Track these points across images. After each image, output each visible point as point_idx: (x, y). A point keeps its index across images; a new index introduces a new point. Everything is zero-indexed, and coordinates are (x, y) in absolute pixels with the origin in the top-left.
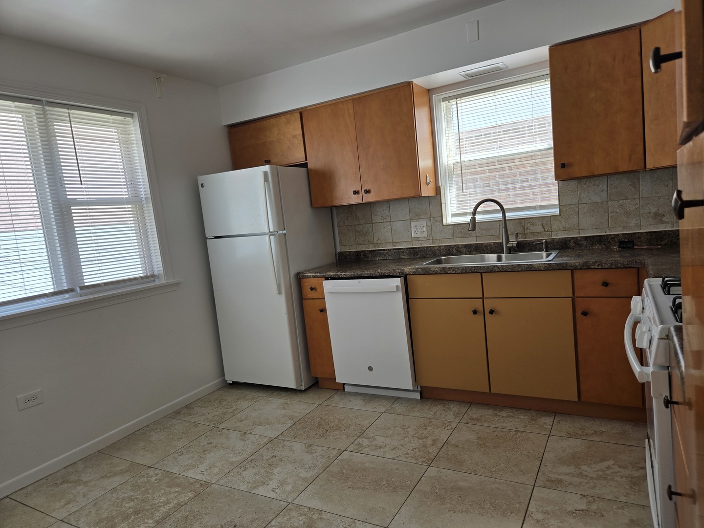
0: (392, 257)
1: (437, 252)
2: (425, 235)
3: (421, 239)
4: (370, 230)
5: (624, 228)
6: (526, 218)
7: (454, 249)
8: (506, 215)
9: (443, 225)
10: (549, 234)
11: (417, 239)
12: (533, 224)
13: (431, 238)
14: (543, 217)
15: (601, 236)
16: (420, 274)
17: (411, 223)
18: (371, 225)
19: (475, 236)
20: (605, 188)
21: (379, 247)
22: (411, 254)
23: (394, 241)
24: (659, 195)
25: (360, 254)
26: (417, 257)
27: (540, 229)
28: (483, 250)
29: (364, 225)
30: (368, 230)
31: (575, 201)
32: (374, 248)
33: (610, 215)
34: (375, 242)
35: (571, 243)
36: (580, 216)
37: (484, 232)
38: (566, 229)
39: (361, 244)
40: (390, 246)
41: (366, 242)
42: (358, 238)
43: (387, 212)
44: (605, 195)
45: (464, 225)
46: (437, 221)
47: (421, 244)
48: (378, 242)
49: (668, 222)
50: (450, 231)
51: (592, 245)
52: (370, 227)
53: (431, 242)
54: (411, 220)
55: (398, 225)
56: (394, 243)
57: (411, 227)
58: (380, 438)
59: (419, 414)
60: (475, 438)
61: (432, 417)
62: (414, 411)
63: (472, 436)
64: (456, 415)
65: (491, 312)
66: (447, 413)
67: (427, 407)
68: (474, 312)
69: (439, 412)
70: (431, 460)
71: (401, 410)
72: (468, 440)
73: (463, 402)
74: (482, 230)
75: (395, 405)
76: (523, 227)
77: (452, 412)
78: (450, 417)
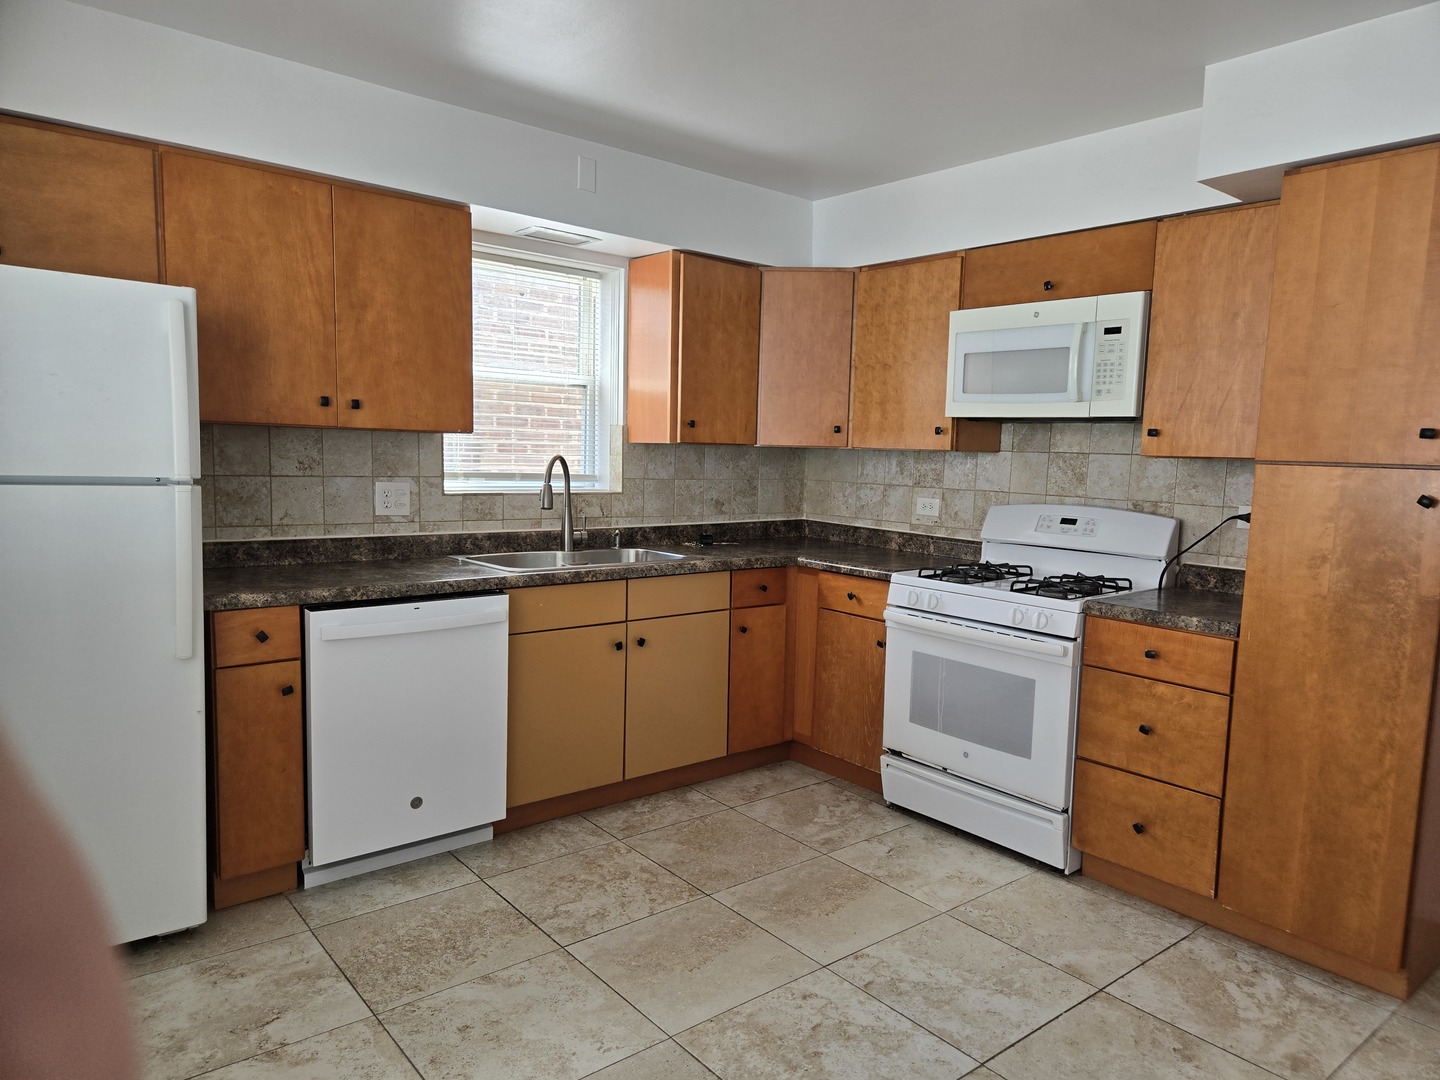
0: (327, 557)
1: (434, 548)
2: (406, 511)
3: (396, 519)
4: (264, 491)
6: (580, 494)
7: (469, 541)
8: (571, 484)
9: (444, 495)
11: (387, 520)
12: (589, 504)
13: (417, 519)
14: (602, 494)
15: (669, 526)
16: (538, 586)
17: (374, 484)
18: (268, 479)
19: (501, 518)
20: (673, 460)
21: (287, 534)
22: (375, 551)
23: (330, 520)
24: (721, 477)
25: (237, 549)
26: (391, 557)
27: (596, 512)
28: (519, 545)
29: (248, 480)
30: (257, 490)
31: (641, 474)
32: (275, 536)
33: (676, 498)
34: (276, 521)
35: (639, 537)
36: (646, 496)
37: (516, 512)
38: (629, 515)
39: (231, 526)
41: (248, 521)
42: (225, 509)
43: (315, 454)
44: (672, 470)
45: (482, 497)
46: (431, 485)
47: (394, 531)
48: (284, 522)
49: (726, 513)
50: (457, 507)
51: (660, 539)
52: (264, 485)
53: (417, 526)
54: (375, 477)
55: (344, 484)
56: (327, 529)
57: (374, 493)
58: (571, 907)
59: (542, 856)
60: (679, 846)
61: (572, 851)
62: (526, 856)
63: (671, 846)
64: (594, 833)
65: (641, 642)
66: (579, 836)
67: (530, 844)
68: (619, 646)
69: (562, 840)
70: (695, 889)
71: (501, 865)
72: (678, 852)
73: (564, 816)
74: (514, 508)
75: (474, 864)
76: (576, 507)
77: (581, 834)
78: (592, 839)
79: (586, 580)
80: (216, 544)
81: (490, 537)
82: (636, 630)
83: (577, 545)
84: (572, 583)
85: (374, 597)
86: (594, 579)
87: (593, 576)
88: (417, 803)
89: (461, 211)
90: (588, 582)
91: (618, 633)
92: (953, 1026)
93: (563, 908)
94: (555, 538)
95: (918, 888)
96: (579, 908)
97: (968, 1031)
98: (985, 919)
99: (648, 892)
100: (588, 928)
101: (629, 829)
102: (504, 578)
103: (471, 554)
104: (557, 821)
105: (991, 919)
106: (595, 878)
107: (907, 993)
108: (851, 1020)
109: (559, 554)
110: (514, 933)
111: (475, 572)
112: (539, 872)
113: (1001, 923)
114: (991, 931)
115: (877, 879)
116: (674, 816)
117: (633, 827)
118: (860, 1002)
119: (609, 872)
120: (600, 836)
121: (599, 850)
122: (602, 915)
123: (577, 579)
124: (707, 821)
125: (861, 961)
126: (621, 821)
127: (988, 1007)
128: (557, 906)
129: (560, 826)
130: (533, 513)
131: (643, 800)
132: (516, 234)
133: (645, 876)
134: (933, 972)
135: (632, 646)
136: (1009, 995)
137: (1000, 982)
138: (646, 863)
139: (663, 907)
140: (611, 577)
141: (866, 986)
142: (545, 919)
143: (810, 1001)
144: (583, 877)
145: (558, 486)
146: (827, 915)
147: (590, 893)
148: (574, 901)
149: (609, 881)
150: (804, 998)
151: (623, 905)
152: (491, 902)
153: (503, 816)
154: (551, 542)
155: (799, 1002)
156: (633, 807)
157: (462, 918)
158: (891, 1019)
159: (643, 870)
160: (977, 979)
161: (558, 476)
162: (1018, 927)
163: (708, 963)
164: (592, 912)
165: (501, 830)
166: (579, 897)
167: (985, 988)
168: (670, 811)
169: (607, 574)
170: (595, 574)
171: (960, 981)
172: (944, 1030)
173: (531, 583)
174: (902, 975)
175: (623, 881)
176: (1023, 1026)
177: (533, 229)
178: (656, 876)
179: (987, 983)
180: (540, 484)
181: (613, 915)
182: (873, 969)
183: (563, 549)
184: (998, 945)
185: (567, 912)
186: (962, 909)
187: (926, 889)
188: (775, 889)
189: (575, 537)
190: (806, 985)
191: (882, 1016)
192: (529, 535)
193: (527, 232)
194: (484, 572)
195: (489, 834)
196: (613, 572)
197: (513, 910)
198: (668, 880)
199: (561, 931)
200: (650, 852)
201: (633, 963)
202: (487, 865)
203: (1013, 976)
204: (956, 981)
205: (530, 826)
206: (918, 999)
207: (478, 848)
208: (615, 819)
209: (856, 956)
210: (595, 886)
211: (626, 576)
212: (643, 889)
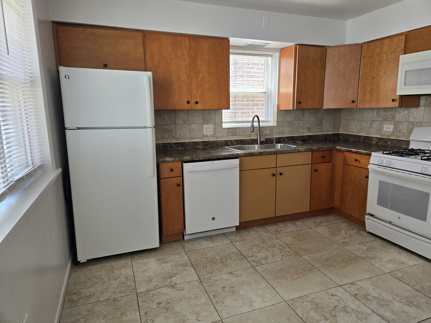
0: (191, 147)
1: (220, 144)
2: (212, 133)
3: (209, 136)
4: (174, 128)
5: (299, 133)
6: (263, 127)
7: (230, 142)
8: (260, 124)
9: (222, 128)
10: (272, 135)
11: (207, 136)
12: (266, 130)
13: (215, 136)
14: (270, 126)
15: (292, 137)
16: (248, 156)
17: (203, 126)
18: (175, 125)
19: (239, 135)
20: (294, 115)
21: (180, 140)
22: (203, 145)
23: (191, 136)
24: (310, 120)
25: (167, 145)
26: (208, 147)
27: (268, 132)
28: (244, 143)
29: (170, 125)
30: (172, 128)
31: (283, 120)
32: (176, 141)
33: (295, 127)
34: (177, 137)
35: (282, 140)
36: (284, 127)
37: (244, 133)
38: (279, 133)
39: (166, 138)
40: (188, 140)
41: (170, 137)
42: (164, 134)
43: (187, 117)
44: (293, 118)
45: (233, 129)
46: (219, 126)
47: (209, 139)
48: (180, 137)
49: (312, 132)
50: (226, 132)
51: (289, 141)
52: (174, 127)
53: (215, 138)
54: (203, 124)
55: (194, 126)
56: (191, 138)
57: (203, 128)
58: (257, 254)
59: (249, 237)
60: (292, 239)
61: (258, 237)
62: (245, 237)
63: (290, 238)
64: (265, 232)
65: (281, 174)
66: (261, 233)
67: (246, 233)
68: (274, 175)
69: (256, 233)
70: (296, 254)
71: (238, 239)
72: (292, 241)
73: (257, 226)
74: (243, 132)
75: (230, 238)
76: (262, 131)
77: (262, 232)
78: (265, 234)
79: (263, 154)
80: (162, 143)
81: (236, 141)
82: (279, 170)
83: (262, 143)
84: (259, 155)
85: (201, 159)
86: (266, 154)
87: (265, 153)
88: (213, 219)
89: (227, 40)
90: (264, 155)
91: (273, 171)
92: (388, 314)
93: (255, 254)
94: (255, 141)
95: (378, 263)
96: (259, 255)
97: (394, 317)
98: (403, 277)
99: (281, 252)
100: (262, 262)
101: (277, 232)
102: (238, 154)
103: (230, 146)
104: (254, 227)
105: (406, 277)
106: (265, 246)
107: (370, 300)
108: (348, 306)
109: (256, 146)
110: (240, 260)
111: (230, 152)
112: (248, 242)
113: (410, 280)
114: (406, 281)
115: (362, 258)
116: (291, 229)
117: (278, 231)
118: (353, 300)
119: (269, 245)
120: (267, 233)
121: (267, 237)
122: (266, 258)
123: (260, 154)
124: (302, 232)
125: (354, 286)
126: (274, 229)
127: (402, 309)
128: (253, 254)
129: (255, 228)
130: (249, 133)
131: (281, 223)
132: (244, 46)
133: (281, 247)
134: (381, 294)
135: (278, 175)
136: (411, 306)
137: (408, 301)
138: (281, 243)
139: (286, 258)
140: (271, 153)
141: (355, 295)
142: (249, 257)
143: (334, 297)
144: (261, 245)
145: (256, 124)
146: (342, 268)
147: (263, 251)
148: (258, 253)
149: (269, 248)
150: (332, 295)
151: (273, 256)
152: (234, 250)
153: (238, 224)
154: (254, 142)
155: (330, 297)
156: (278, 225)
157: (225, 254)
158: (364, 308)
159: (280, 245)
160: (399, 299)
161: (256, 121)
162: (417, 282)
163: (299, 278)
164: (263, 257)
165: (238, 228)
166: (259, 252)
167: (402, 302)
168: (290, 227)
169: (270, 152)
170: (266, 152)
171: (392, 298)
172: (384, 315)
173: (246, 155)
174: (369, 293)
175: (273, 248)
176: (416, 319)
177: (249, 43)
178: (284, 248)
179: (402, 301)
180: (251, 124)
181: (269, 259)
182: (358, 289)
183: (257, 144)
184: (408, 287)
185: (256, 256)
186: (394, 272)
187: (380, 263)
188: (324, 257)
189: (261, 140)
190: (333, 291)
191: (360, 306)
192: (247, 140)
193: (247, 44)
194: (232, 152)
195: (234, 229)
196: (272, 152)
197: (240, 253)
198: (288, 249)
199: (253, 261)
200: (283, 240)
201: (275, 275)
202: (234, 238)
203: (413, 300)
204: (390, 298)
205: (247, 228)
206: (374, 303)
207: (231, 233)
208: (272, 228)
209: (352, 284)
210: (265, 249)
211: (276, 153)
212: (279, 252)
